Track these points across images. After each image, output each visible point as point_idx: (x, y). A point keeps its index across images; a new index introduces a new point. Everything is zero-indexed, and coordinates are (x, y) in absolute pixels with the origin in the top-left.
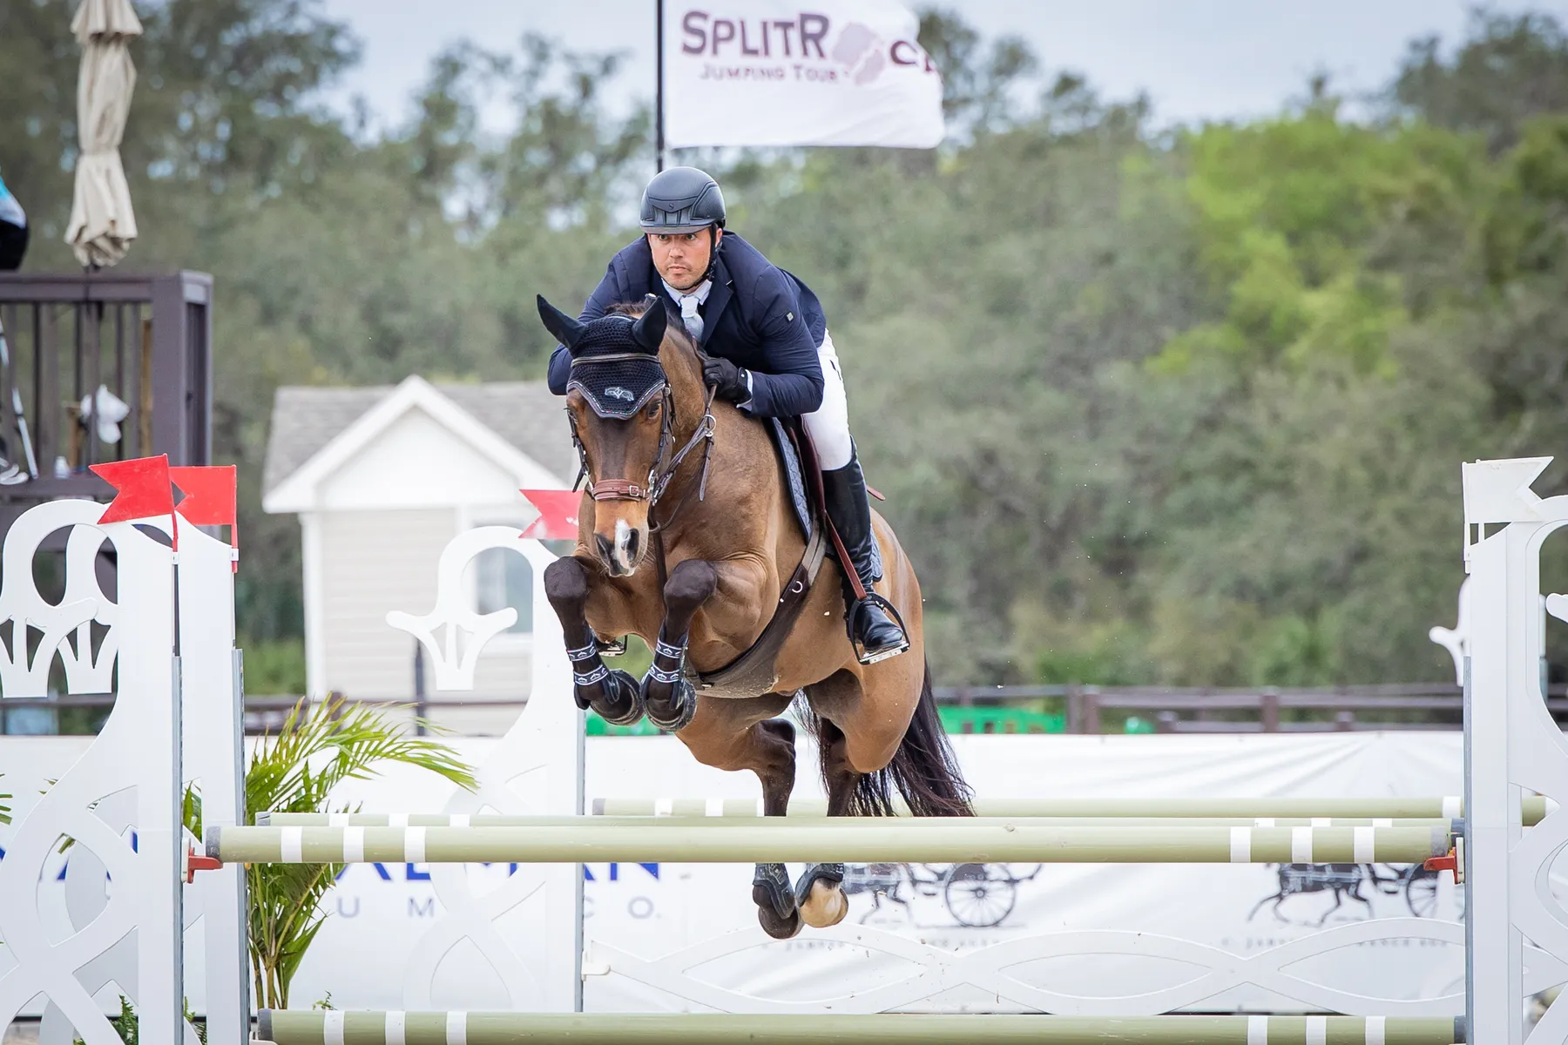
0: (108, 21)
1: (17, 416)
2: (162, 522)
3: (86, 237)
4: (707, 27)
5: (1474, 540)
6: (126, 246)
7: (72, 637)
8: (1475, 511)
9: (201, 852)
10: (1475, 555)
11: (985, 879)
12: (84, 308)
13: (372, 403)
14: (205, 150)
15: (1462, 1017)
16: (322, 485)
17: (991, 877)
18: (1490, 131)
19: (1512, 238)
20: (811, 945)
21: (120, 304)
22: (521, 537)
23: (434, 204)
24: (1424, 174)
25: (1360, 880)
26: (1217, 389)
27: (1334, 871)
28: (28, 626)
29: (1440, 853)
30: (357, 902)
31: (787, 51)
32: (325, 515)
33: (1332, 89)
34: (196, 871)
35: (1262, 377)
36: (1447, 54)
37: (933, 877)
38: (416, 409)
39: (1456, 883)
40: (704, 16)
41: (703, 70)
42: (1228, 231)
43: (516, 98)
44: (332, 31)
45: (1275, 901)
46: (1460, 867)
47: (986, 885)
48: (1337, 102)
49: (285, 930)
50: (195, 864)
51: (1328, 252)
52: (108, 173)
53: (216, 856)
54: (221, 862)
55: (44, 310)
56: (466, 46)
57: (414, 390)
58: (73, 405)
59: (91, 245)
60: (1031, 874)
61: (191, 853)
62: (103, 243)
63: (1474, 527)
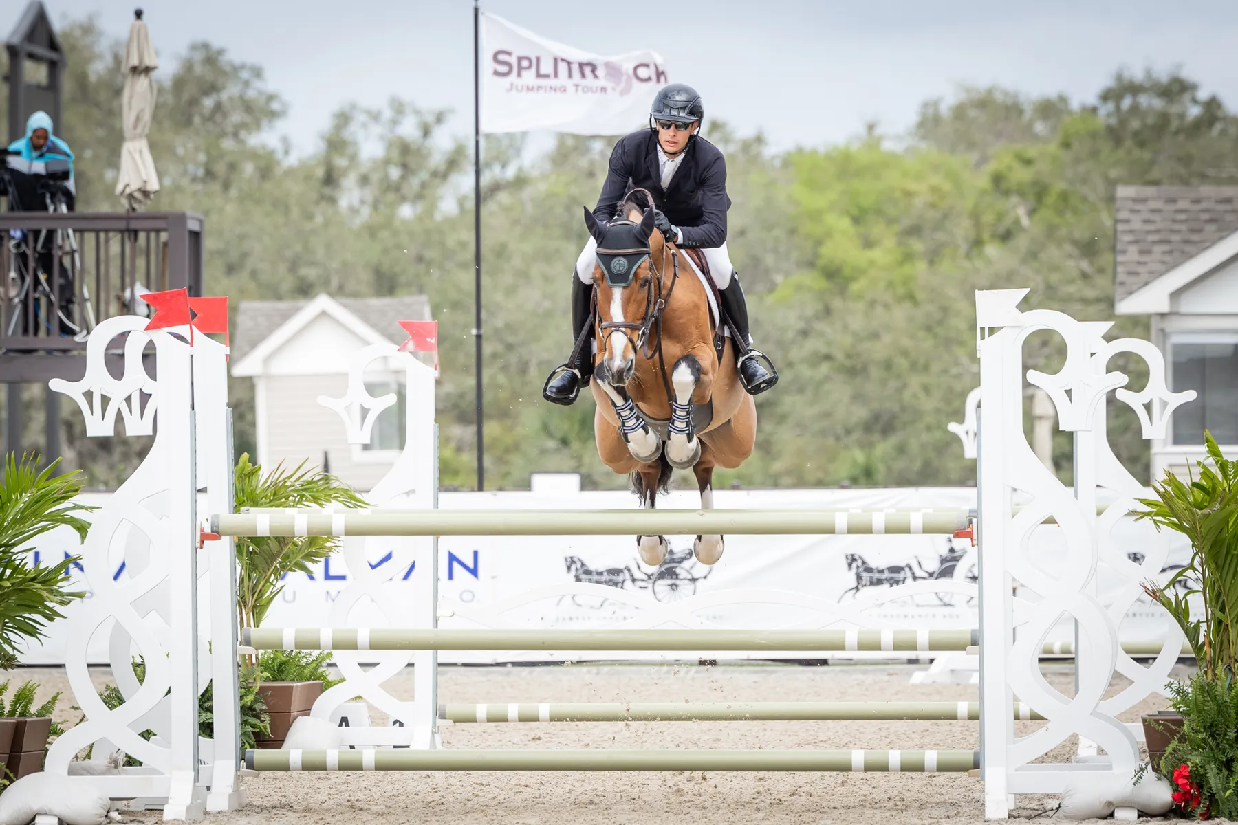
0: (141, 59)
1: (86, 300)
2: (183, 330)
3: (128, 191)
4: (513, 60)
5: (983, 338)
6: (152, 196)
7: (128, 400)
8: (983, 321)
9: (208, 530)
10: (984, 347)
11: (677, 578)
12: (126, 235)
13: (297, 310)
14: (191, 168)
15: (976, 630)
16: (267, 360)
17: (680, 577)
18: (974, 157)
19: (988, 218)
20: (571, 619)
21: (148, 231)
22: (399, 350)
23: (333, 201)
24: (935, 180)
25: (905, 579)
26: (810, 311)
27: (889, 573)
28: (102, 395)
29: (963, 528)
30: (295, 593)
31: (570, 76)
32: (269, 377)
33: (878, 131)
34: (205, 542)
35: (837, 303)
36: (945, 109)
37: (645, 577)
38: (324, 314)
39: (973, 546)
40: (509, 54)
41: (508, 86)
42: (815, 216)
43: (382, 138)
44: (271, 98)
45: (854, 591)
46: (975, 537)
47: (678, 582)
48: (880, 139)
49: (258, 590)
50: (204, 537)
51: (877, 229)
52: (141, 152)
53: (217, 532)
54: (220, 536)
55: (102, 235)
56: (354, 107)
57: (323, 302)
58: (120, 294)
59: (131, 196)
60: (704, 575)
61: (202, 530)
62: (138, 195)
63: (982, 329)
